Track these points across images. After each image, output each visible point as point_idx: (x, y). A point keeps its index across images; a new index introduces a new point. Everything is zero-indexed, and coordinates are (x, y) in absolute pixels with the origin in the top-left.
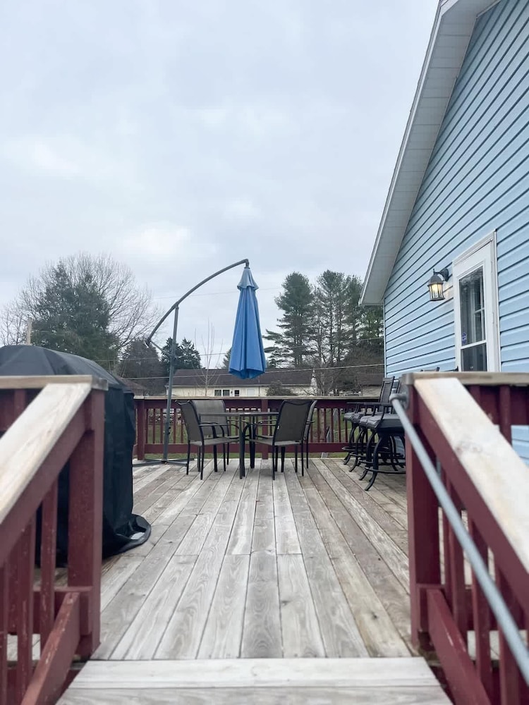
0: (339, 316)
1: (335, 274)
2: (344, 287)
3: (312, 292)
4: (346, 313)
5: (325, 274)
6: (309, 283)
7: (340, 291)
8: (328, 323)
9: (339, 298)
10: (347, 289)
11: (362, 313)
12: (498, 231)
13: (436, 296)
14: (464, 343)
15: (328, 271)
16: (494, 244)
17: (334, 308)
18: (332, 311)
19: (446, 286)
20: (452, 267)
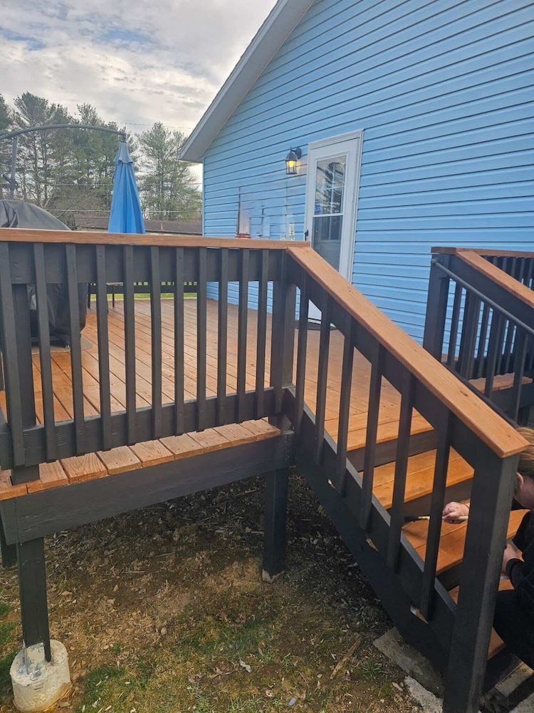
0: (44, 150)
1: (36, 98)
2: (49, 116)
3: (10, 115)
4: (52, 147)
5: (24, 96)
6: (5, 103)
7: (43, 120)
8: (30, 155)
10: (51, 120)
12: (367, 131)
13: (291, 171)
14: (317, 212)
15: (28, 94)
16: (361, 141)
17: (37, 139)
18: (36, 142)
19: (299, 163)
20: (307, 149)
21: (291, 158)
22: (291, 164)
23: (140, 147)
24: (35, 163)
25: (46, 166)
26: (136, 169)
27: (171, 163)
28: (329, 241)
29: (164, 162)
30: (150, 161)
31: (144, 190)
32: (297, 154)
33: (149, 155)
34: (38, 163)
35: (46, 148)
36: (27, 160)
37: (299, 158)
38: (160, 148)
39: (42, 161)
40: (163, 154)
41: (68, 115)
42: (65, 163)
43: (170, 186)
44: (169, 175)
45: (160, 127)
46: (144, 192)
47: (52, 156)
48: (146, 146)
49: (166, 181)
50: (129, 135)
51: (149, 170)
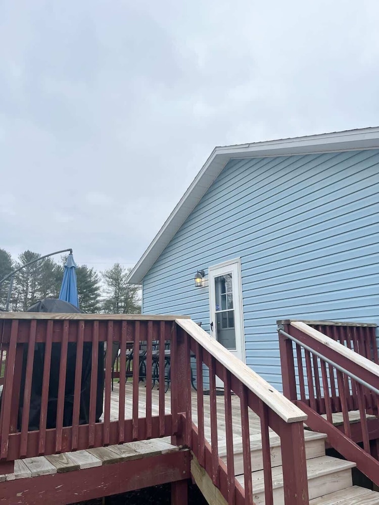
0: (33, 286)
1: (34, 254)
2: (40, 265)
3: (13, 265)
4: (39, 284)
5: (26, 253)
6: (11, 258)
7: (36, 267)
8: (23, 290)
9: (34, 272)
10: (42, 266)
11: (52, 285)
12: (242, 258)
13: (199, 284)
14: (217, 310)
15: (28, 251)
16: (239, 264)
17: (30, 279)
18: (29, 281)
19: (203, 279)
20: (208, 270)
21: (198, 276)
22: (198, 280)
23: (103, 280)
24: (26, 296)
25: (33, 297)
26: (99, 295)
27: (125, 289)
28: (228, 328)
29: (120, 289)
30: (110, 289)
31: (104, 309)
32: (202, 274)
33: (109, 285)
34: (28, 296)
35: (35, 285)
36: (21, 293)
37: (203, 277)
38: (118, 280)
39: (31, 294)
40: (119, 284)
41: (54, 263)
42: (48, 294)
43: (123, 305)
44: (123, 297)
45: (118, 266)
46: (103, 311)
47: (38, 290)
48: (107, 279)
49: (121, 301)
50: (95, 273)
51: (109, 295)
